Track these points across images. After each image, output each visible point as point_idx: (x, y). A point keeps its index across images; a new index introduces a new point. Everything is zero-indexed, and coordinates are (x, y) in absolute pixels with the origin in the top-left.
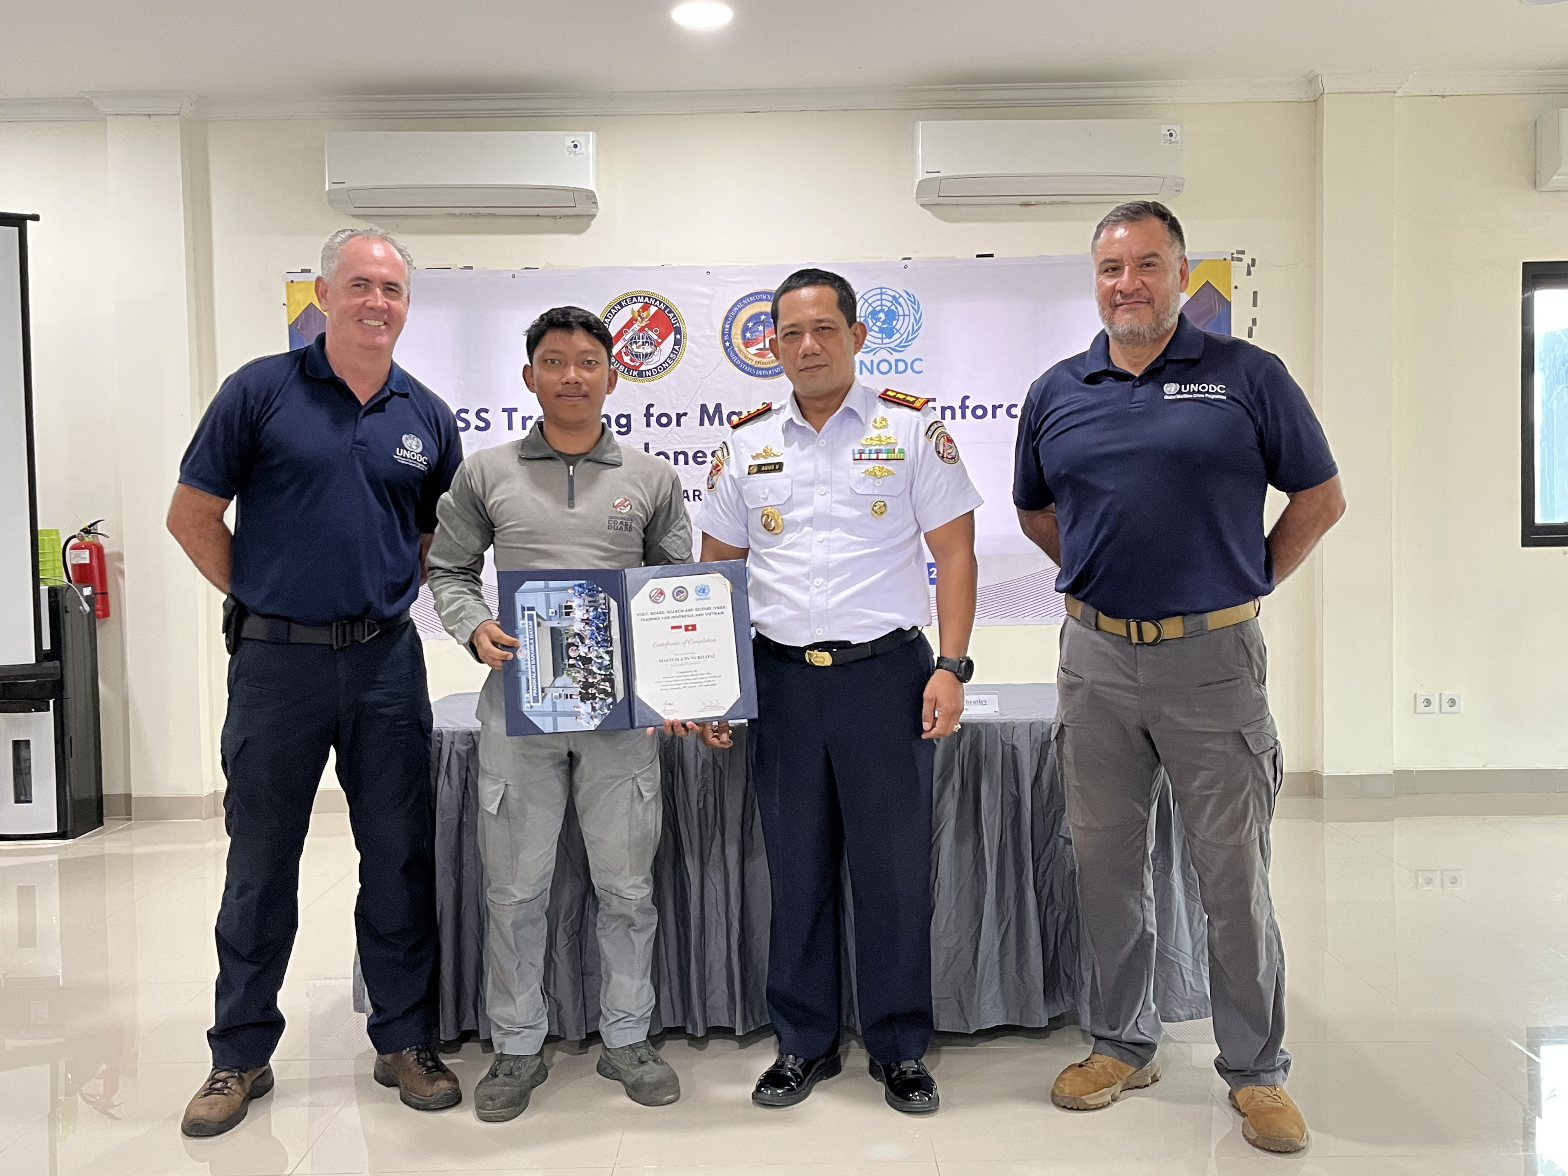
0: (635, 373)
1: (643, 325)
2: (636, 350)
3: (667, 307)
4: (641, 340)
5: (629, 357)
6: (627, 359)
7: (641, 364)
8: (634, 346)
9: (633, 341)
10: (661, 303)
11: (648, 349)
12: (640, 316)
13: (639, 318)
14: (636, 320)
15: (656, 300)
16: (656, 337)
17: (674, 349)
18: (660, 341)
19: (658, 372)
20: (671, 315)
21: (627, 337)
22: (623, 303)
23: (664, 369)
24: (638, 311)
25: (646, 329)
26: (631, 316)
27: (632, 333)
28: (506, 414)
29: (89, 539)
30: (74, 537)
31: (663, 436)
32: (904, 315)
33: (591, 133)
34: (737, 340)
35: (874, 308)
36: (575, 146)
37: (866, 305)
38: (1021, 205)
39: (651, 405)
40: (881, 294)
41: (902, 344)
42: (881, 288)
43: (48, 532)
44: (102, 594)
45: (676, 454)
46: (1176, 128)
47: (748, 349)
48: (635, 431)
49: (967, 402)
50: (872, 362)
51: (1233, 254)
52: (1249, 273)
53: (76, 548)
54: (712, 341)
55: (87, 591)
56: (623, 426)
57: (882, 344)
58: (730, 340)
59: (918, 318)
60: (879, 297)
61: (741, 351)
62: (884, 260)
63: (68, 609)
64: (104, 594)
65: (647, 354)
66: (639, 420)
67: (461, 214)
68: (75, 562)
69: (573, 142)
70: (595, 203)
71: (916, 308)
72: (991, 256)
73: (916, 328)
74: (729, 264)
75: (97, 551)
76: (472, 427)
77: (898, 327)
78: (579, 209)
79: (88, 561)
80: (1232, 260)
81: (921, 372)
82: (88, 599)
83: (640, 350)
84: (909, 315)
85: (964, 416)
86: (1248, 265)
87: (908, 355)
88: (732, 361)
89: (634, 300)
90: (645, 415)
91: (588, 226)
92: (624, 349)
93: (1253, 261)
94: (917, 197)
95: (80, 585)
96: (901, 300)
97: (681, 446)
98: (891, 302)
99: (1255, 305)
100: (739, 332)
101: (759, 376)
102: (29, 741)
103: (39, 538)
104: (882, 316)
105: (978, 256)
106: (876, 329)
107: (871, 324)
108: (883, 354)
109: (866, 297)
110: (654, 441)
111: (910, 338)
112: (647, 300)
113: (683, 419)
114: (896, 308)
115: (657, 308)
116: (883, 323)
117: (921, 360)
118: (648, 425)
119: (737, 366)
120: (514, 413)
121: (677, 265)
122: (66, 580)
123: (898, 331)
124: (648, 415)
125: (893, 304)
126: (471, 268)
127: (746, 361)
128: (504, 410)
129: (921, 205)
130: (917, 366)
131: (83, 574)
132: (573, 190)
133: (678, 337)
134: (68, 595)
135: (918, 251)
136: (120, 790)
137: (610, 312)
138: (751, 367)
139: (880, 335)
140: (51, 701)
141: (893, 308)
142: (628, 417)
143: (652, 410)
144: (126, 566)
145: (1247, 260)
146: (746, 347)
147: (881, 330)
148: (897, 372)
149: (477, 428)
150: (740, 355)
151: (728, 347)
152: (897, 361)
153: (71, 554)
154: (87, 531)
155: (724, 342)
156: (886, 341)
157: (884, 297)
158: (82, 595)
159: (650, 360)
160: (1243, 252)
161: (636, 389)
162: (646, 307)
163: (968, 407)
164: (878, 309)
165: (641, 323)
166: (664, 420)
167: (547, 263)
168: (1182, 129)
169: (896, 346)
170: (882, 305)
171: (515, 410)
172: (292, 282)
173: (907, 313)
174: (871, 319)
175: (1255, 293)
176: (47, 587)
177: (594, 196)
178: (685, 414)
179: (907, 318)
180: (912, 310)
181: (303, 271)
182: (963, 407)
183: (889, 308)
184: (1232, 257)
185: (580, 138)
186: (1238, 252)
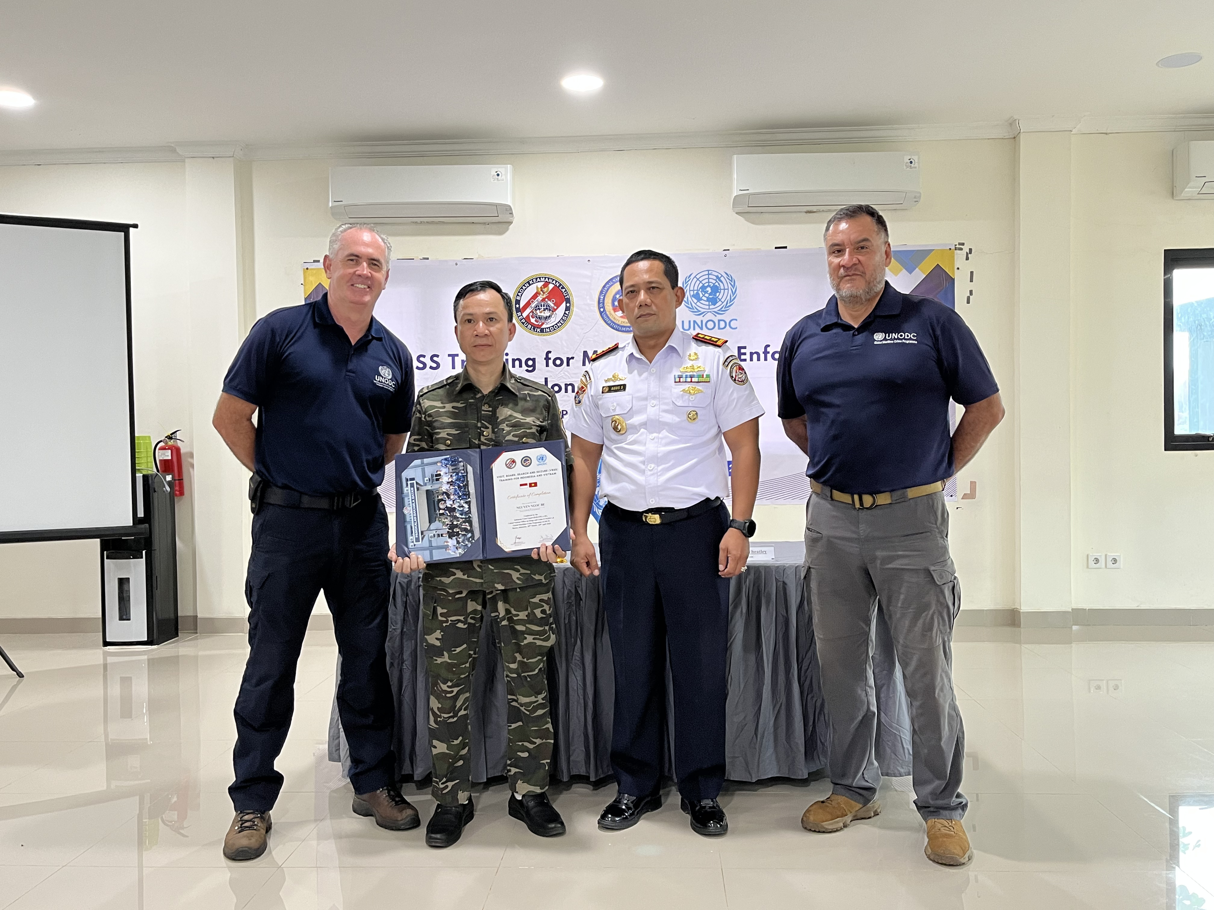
0: (538, 330)
1: (545, 296)
2: (539, 314)
3: (560, 285)
4: (543, 307)
5: (534, 319)
6: (533, 320)
7: (543, 324)
8: (538, 311)
9: (537, 308)
10: (556, 281)
11: (547, 313)
12: (542, 291)
13: (541, 292)
14: (540, 294)
15: (553, 280)
16: (553, 305)
17: (565, 313)
18: (555, 308)
19: (554, 329)
20: (563, 290)
21: (533, 305)
22: (531, 282)
23: (558, 327)
24: (541, 288)
25: (546, 300)
26: (536, 291)
27: (537, 302)
28: (451, 358)
29: (171, 443)
30: (161, 441)
31: (557, 373)
32: (724, 289)
33: (509, 166)
34: (609, 307)
35: (703, 285)
36: (498, 175)
37: (698, 282)
38: (806, 212)
39: (549, 352)
40: (709, 274)
41: (723, 309)
42: (708, 271)
43: (144, 438)
44: (179, 480)
45: (566, 385)
46: (915, 158)
47: (616, 313)
48: (539, 370)
49: (768, 349)
50: (702, 321)
51: (956, 245)
52: (967, 259)
53: (162, 449)
54: (592, 308)
55: (169, 478)
56: (530, 366)
57: (709, 309)
58: (604, 307)
59: (734, 291)
60: (707, 276)
61: (611, 314)
62: (711, 251)
63: (156, 490)
64: (181, 480)
65: (546, 317)
66: (540, 363)
67: (421, 222)
68: (161, 459)
69: (496, 172)
70: (511, 213)
71: (733, 284)
72: (786, 247)
73: (732, 298)
74: (603, 255)
75: (176, 451)
76: (428, 367)
77: (720, 297)
78: (502, 218)
79: (170, 458)
80: (956, 250)
81: (736, 328)
82: (169, 483)
83: (542, 314)
84: (728, 289)
85: (766, 359)
86: (967, 253)
87: (727, 317)
88: (605, 321)
89: (538, 280)
90: (545, 359)
91: (507, 229)
92: (531, 314)
93: (971, 250)
94: (733, 207)
95: (164, 474)
96: (722, 279)
97: (570, 380)
98: (716, 280)
99: (971, 281)
100: (610, 301)
101: (623, 331)
102: (129, 578)
103: (136, 441)
104: (709, 289)
105: (776, 248)
106: (705, 299)
107: (701, 295)
108: (709, 316)
109: (698, 277)
110: (551, 376)
111: (728, 305)
112: (547, 280)
113: (571, 361)
114: (719, 284)
115: (553, 285)
116: (710, 294)
117: (736, 320)
118: (547, 365)
119: (608, 324)
120: (456, 358)
121: (568, 256)
122: (155, 470)
123: (720, 300)
124: (547, 359)
125: (717, 282)
126: (428, 259)
127: (615, 321)
128: (449, 355)
129: (736, 213)
130: (733, 324)
131: (166, 466)
132: (496, 205)
133: (568, 305)
134: (156, 480)
135: (734, 245)
136: (190, 613)
137: (522, 288)
138: (618, 325)
139: (707, 303)
140: (144, 552)
141: (717, 284)
142: (534, 360)
143: (550, 355)
144: (195, 462)
145: (966, 249)
146: (615, 312)
147: (708, 300)
148: (719, 328)
149: (431, 368)
150: (610, 317)
151: (603, 312)
152: (719, 321)
153: (159, 453)
154: (170, 438)
155: (599, 308)
156: (712, 307)
157: (710, 276)
158: (165, 479)
159: (549, 321)
160: (963, 244)
161: (539, 341)
162: (546, 285)
163: (769, 353)
164: (706, 285)
165: (543, 295)
166: (558, 362)
167: (479, 255)
168: (919, 158)
169: (719, 310)
170: (709, 282)
171: (457, 355)
172: (307, 269)
173: (726, 287)
174: (701, 292)
175: (972, 273)
176: (142, 475)
177: (511, 209)
178: (573, 358)
179: (726, 291)
180: (730, 286)
181: (315, 261)
182: (766, 353)
183: (714, 284)
184: (955, 248)
185: (501, 169)
186: (960, 244)
